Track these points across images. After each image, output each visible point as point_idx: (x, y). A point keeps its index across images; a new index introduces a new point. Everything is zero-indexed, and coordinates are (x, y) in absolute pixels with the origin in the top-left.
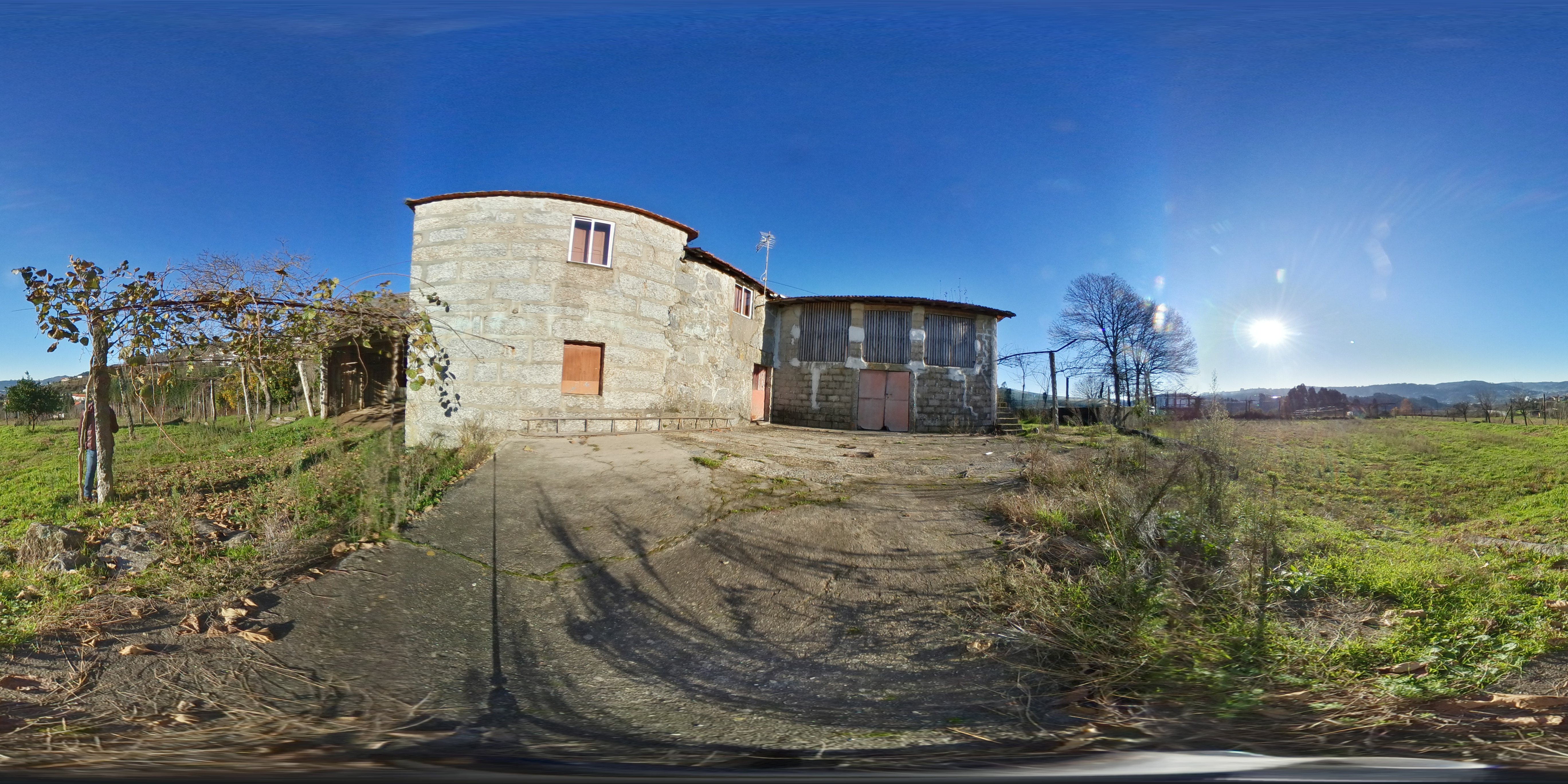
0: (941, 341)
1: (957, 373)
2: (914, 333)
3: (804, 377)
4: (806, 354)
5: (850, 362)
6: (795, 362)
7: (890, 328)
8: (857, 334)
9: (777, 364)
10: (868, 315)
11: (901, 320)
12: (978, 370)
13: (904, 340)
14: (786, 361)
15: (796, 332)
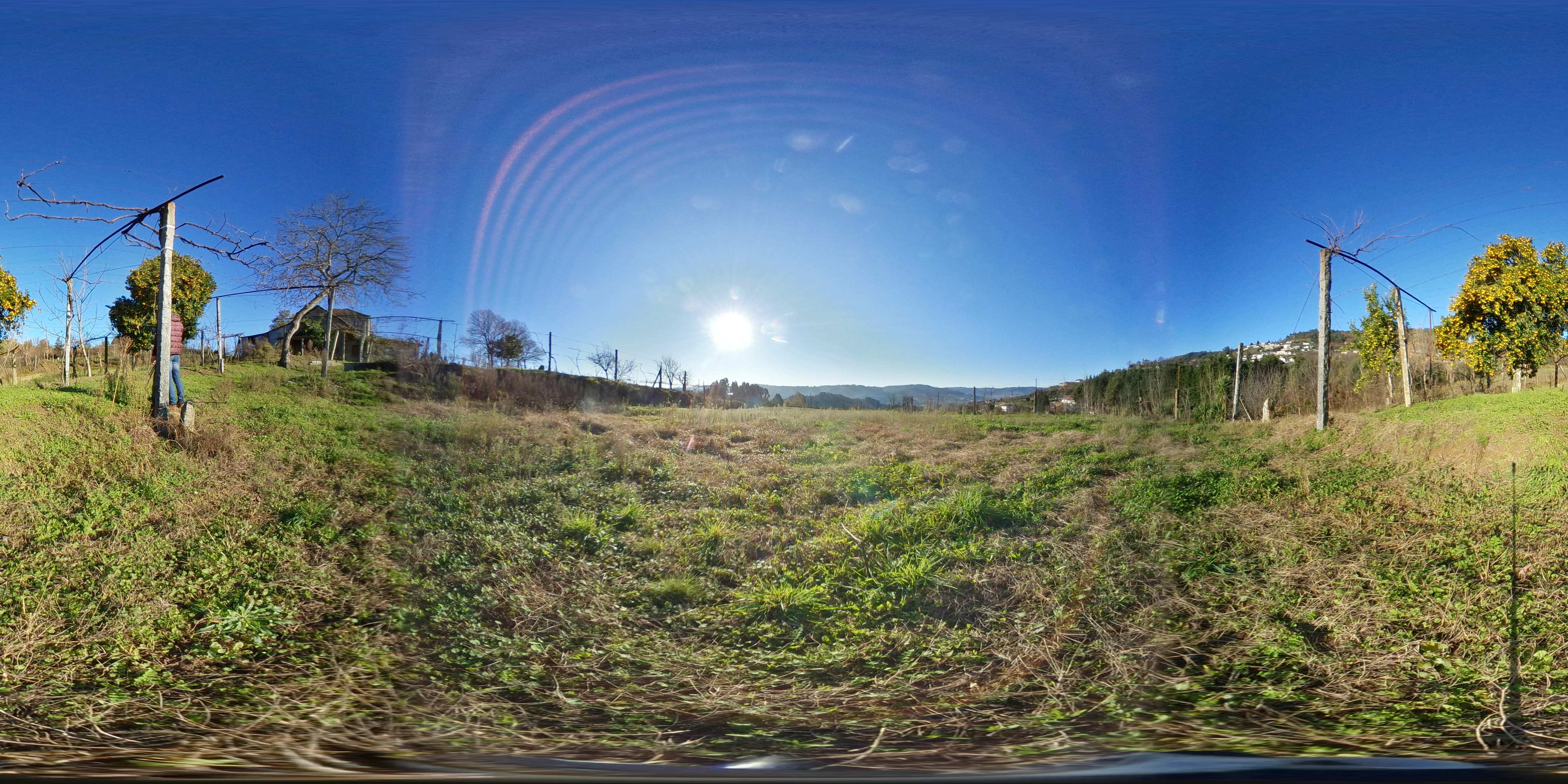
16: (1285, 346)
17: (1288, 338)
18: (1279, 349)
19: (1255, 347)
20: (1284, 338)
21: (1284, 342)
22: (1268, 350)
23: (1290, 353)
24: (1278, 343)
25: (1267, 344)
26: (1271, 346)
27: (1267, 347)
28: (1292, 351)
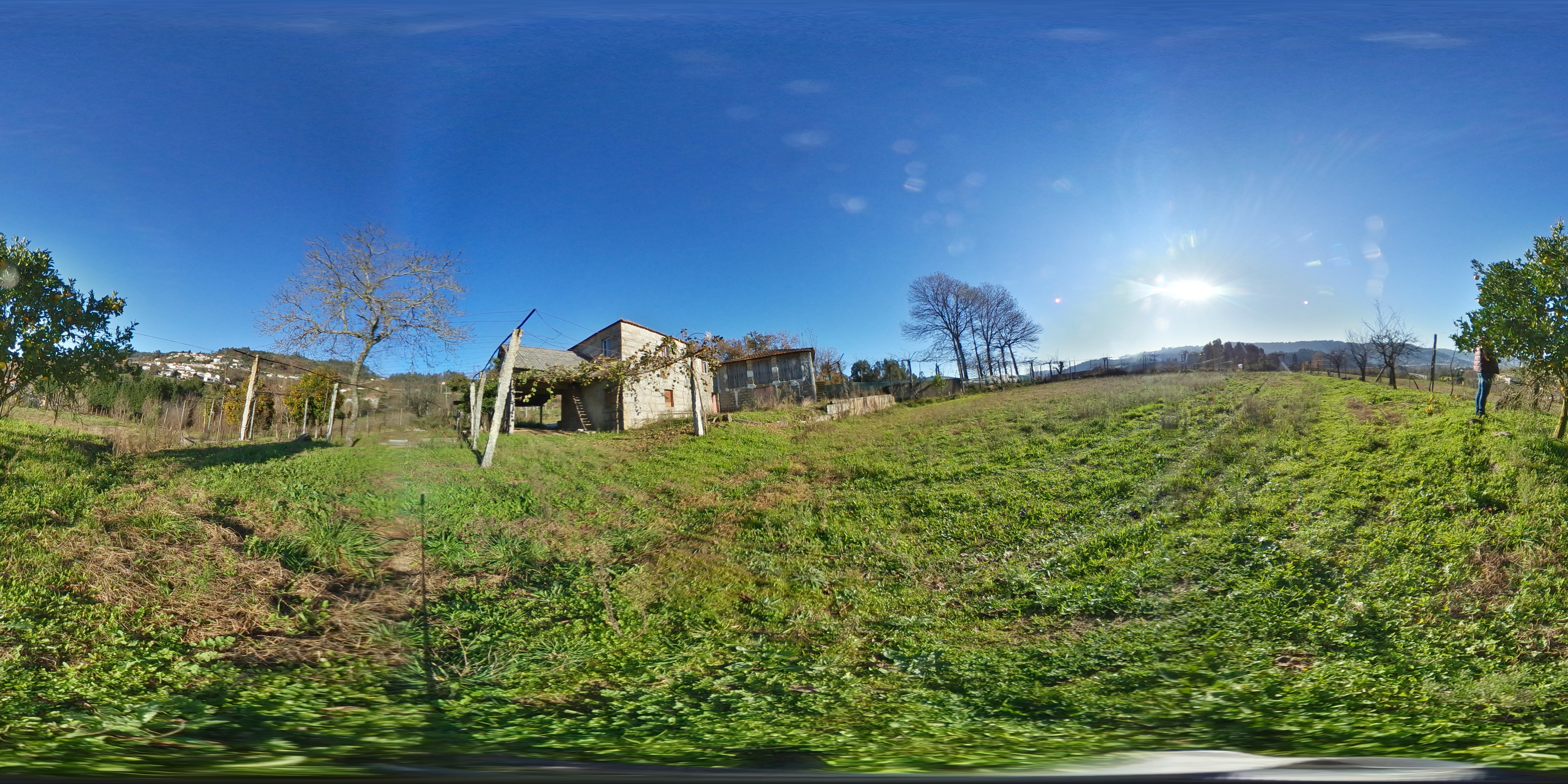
0: (785, 370)
1: (795, 382)
2: (773, 369)
3: (731, 396)
4: (732, 386)
5: (749, 386)
6: (727, 390)
7: (763, 369)
8: (750, 374)
9: (720, 391)
10: (754, 365)
11: (767, 364)
12: (804, 379)
13: (769, 372)
14: (723, 390)
15: (726, 377)
16: (215, 360)
17: (220, 352)
18: (209, 362)
19: (186, 355)
20: (216, 350)
21: (215, 355)
22: (198, 362)
23: (218, 368)
24: (209, 355)
25: (198, 354)
26: (201, 358)
27: (197, 358)
28: (221, 366)
